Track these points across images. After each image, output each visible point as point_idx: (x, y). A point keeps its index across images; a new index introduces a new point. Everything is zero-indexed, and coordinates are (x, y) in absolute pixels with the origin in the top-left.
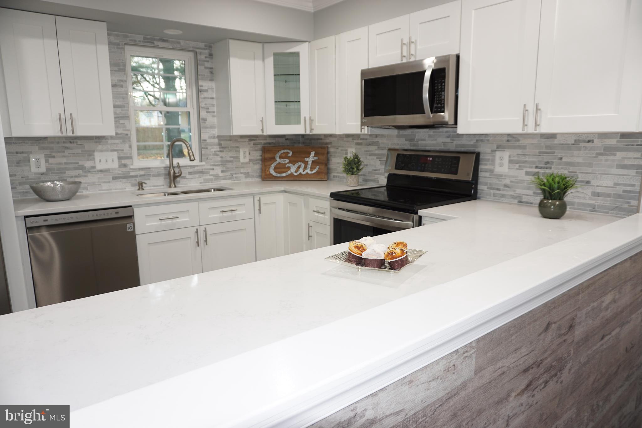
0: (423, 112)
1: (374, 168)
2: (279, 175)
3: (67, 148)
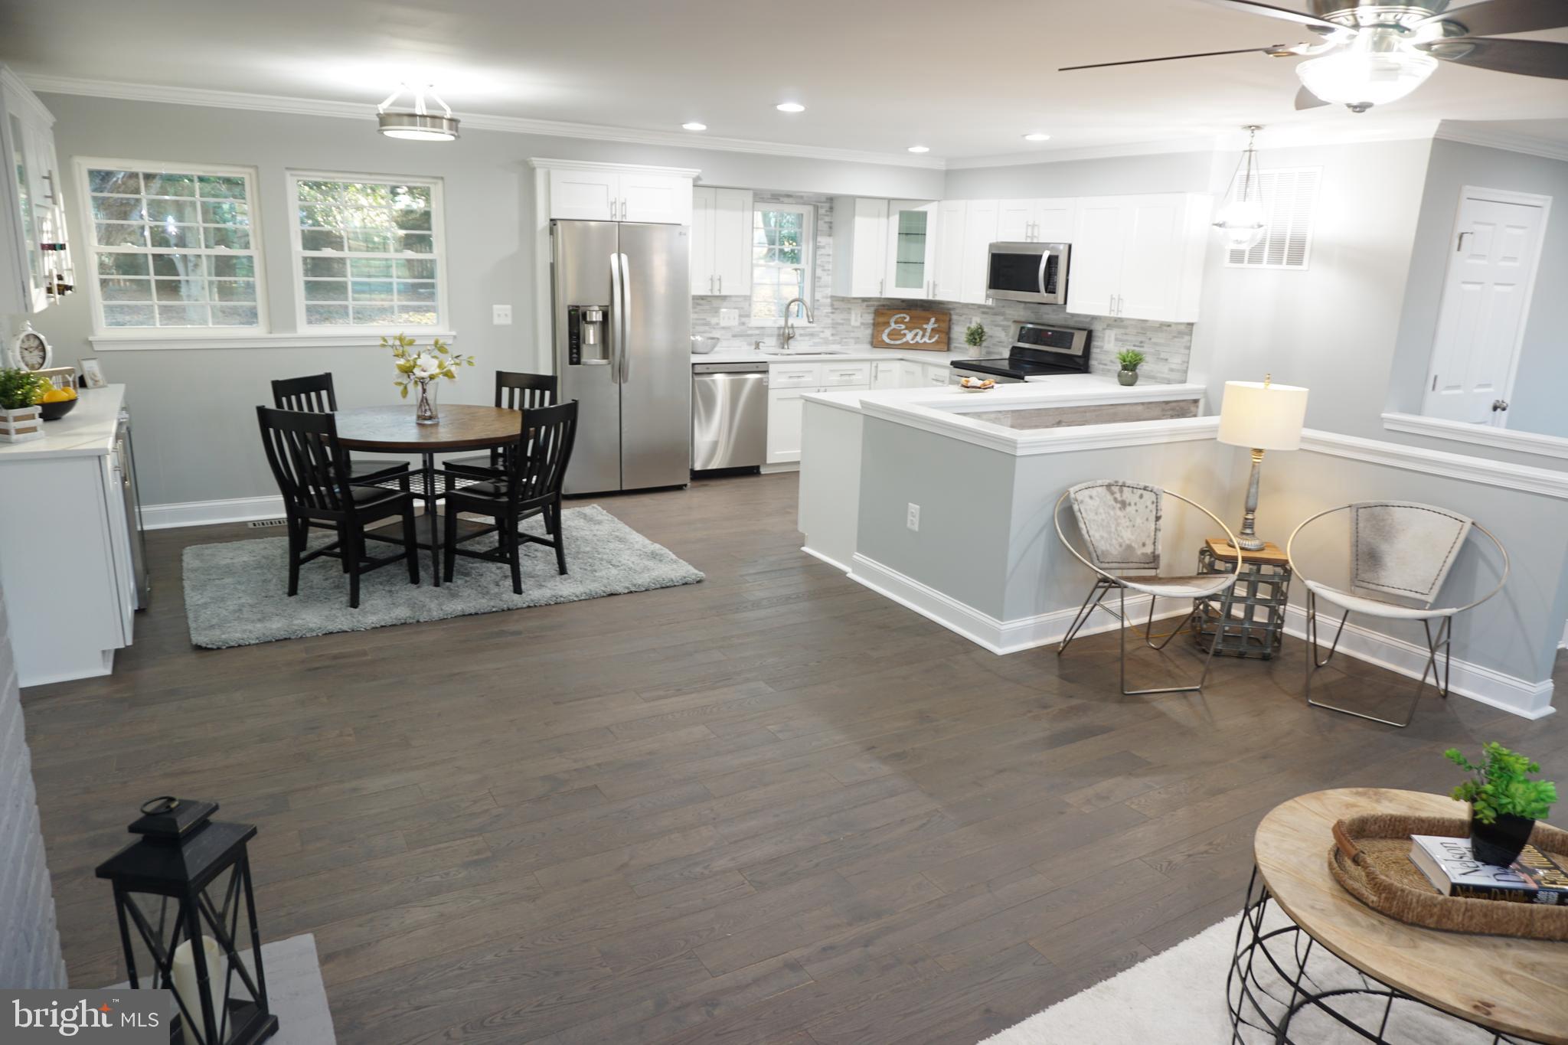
0: (1038, 291)
3: (700, 305)
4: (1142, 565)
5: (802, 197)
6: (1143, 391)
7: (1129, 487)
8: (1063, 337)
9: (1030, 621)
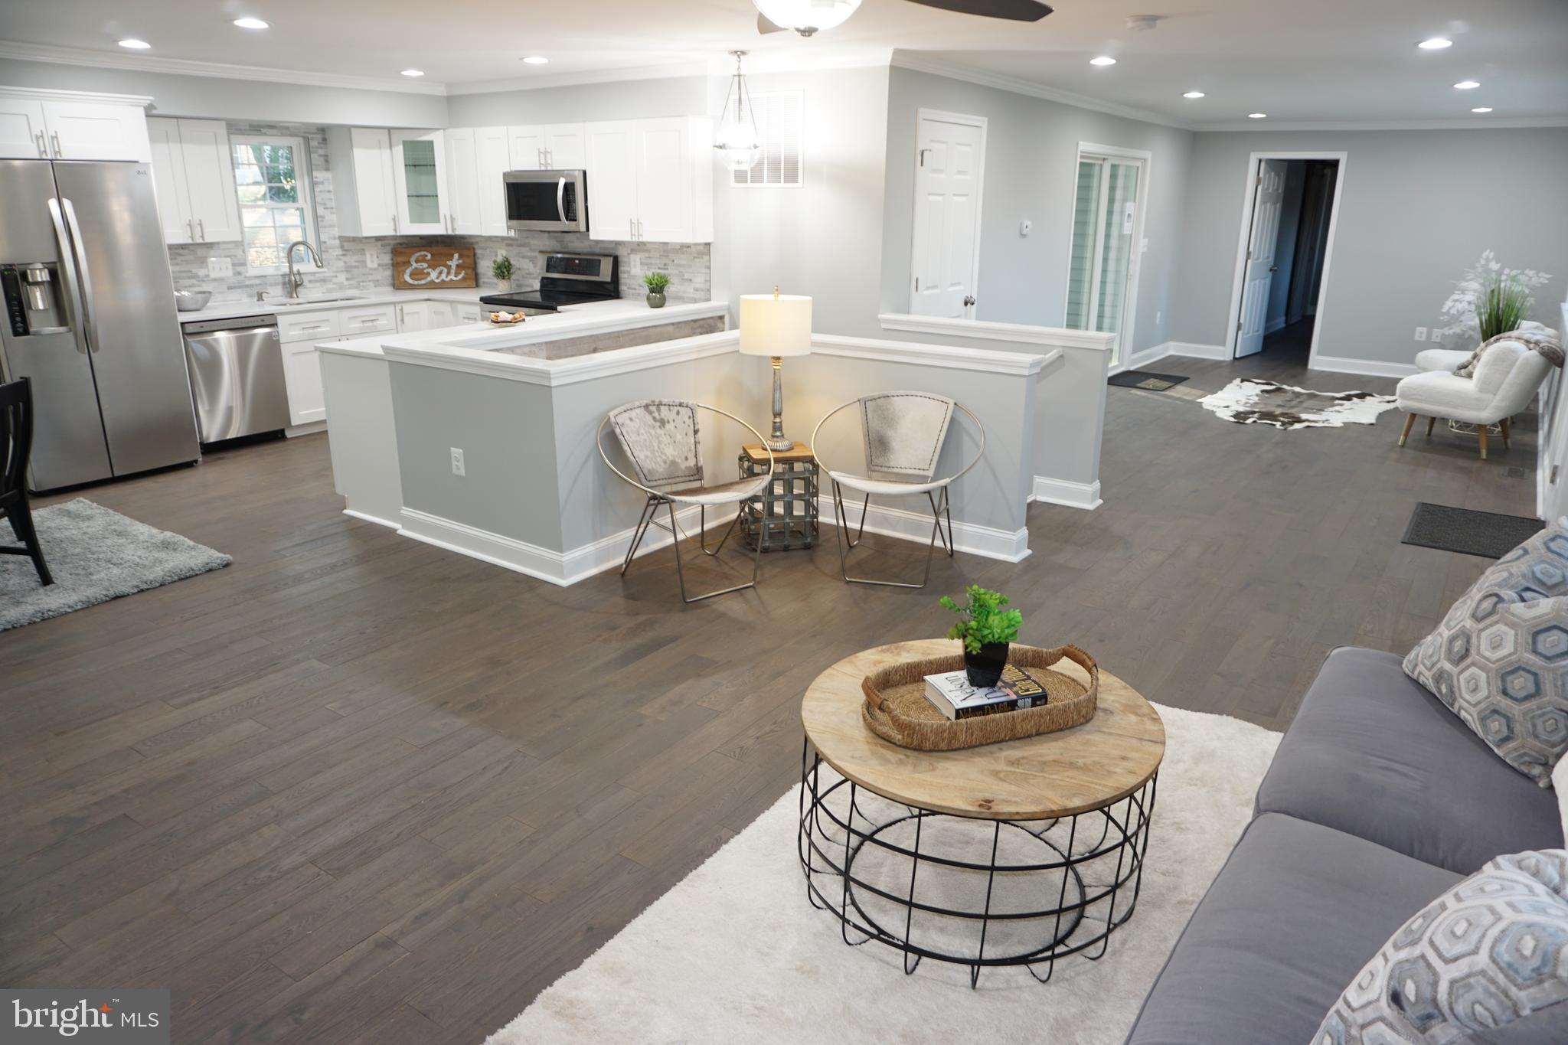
0: (559, 219)
1: (527, 272)
2: (416, 283)
3: (180, 255)
4: (688, 478)
5: (287, 128)
6: (673, 311)
7: (665, 405)
8: (590, 264)
9: (589, 548)
